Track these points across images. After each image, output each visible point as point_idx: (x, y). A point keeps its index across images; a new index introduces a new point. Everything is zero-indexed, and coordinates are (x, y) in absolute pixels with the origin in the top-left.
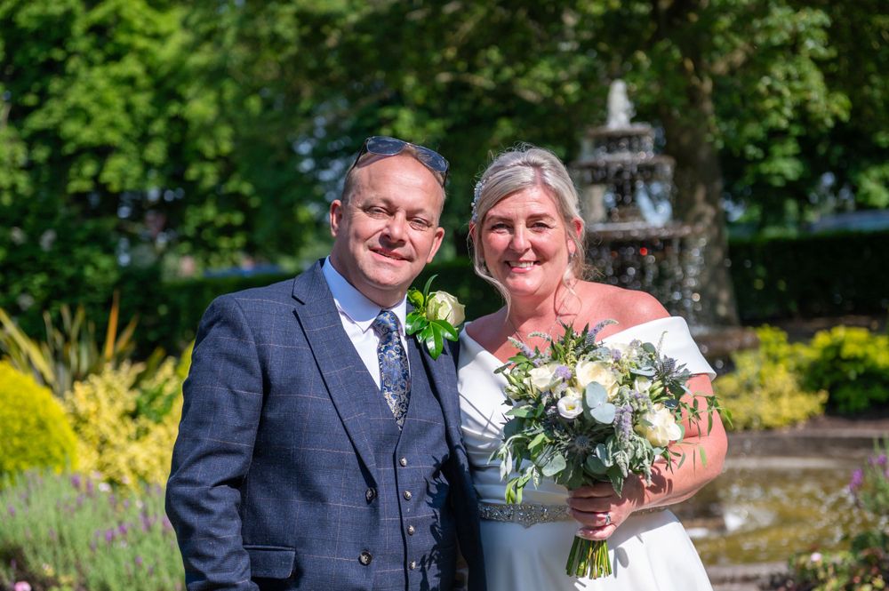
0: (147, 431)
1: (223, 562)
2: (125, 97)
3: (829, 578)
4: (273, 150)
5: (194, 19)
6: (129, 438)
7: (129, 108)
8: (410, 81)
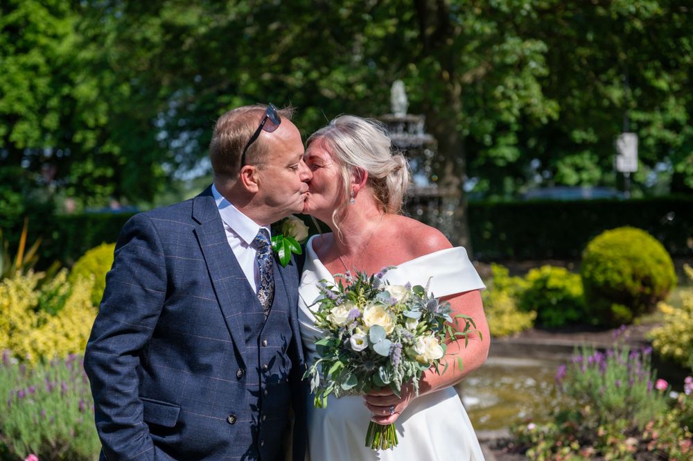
0: (45, 322)
1: (124, 409)
2: (31, 80)
3: (540, 442)
4: (139, 122)
5: (83, 26)
6: (32, 326)
7: (32, 88)
8: (245, 77)
